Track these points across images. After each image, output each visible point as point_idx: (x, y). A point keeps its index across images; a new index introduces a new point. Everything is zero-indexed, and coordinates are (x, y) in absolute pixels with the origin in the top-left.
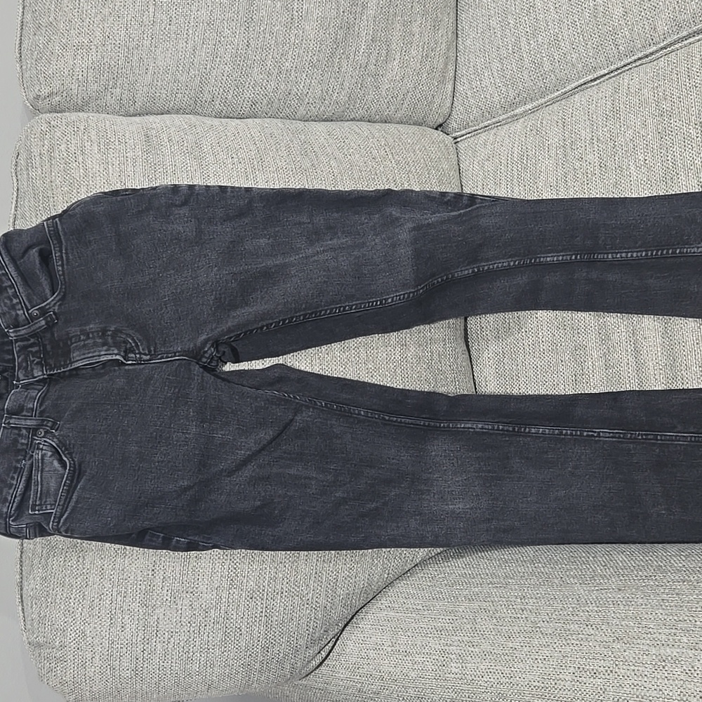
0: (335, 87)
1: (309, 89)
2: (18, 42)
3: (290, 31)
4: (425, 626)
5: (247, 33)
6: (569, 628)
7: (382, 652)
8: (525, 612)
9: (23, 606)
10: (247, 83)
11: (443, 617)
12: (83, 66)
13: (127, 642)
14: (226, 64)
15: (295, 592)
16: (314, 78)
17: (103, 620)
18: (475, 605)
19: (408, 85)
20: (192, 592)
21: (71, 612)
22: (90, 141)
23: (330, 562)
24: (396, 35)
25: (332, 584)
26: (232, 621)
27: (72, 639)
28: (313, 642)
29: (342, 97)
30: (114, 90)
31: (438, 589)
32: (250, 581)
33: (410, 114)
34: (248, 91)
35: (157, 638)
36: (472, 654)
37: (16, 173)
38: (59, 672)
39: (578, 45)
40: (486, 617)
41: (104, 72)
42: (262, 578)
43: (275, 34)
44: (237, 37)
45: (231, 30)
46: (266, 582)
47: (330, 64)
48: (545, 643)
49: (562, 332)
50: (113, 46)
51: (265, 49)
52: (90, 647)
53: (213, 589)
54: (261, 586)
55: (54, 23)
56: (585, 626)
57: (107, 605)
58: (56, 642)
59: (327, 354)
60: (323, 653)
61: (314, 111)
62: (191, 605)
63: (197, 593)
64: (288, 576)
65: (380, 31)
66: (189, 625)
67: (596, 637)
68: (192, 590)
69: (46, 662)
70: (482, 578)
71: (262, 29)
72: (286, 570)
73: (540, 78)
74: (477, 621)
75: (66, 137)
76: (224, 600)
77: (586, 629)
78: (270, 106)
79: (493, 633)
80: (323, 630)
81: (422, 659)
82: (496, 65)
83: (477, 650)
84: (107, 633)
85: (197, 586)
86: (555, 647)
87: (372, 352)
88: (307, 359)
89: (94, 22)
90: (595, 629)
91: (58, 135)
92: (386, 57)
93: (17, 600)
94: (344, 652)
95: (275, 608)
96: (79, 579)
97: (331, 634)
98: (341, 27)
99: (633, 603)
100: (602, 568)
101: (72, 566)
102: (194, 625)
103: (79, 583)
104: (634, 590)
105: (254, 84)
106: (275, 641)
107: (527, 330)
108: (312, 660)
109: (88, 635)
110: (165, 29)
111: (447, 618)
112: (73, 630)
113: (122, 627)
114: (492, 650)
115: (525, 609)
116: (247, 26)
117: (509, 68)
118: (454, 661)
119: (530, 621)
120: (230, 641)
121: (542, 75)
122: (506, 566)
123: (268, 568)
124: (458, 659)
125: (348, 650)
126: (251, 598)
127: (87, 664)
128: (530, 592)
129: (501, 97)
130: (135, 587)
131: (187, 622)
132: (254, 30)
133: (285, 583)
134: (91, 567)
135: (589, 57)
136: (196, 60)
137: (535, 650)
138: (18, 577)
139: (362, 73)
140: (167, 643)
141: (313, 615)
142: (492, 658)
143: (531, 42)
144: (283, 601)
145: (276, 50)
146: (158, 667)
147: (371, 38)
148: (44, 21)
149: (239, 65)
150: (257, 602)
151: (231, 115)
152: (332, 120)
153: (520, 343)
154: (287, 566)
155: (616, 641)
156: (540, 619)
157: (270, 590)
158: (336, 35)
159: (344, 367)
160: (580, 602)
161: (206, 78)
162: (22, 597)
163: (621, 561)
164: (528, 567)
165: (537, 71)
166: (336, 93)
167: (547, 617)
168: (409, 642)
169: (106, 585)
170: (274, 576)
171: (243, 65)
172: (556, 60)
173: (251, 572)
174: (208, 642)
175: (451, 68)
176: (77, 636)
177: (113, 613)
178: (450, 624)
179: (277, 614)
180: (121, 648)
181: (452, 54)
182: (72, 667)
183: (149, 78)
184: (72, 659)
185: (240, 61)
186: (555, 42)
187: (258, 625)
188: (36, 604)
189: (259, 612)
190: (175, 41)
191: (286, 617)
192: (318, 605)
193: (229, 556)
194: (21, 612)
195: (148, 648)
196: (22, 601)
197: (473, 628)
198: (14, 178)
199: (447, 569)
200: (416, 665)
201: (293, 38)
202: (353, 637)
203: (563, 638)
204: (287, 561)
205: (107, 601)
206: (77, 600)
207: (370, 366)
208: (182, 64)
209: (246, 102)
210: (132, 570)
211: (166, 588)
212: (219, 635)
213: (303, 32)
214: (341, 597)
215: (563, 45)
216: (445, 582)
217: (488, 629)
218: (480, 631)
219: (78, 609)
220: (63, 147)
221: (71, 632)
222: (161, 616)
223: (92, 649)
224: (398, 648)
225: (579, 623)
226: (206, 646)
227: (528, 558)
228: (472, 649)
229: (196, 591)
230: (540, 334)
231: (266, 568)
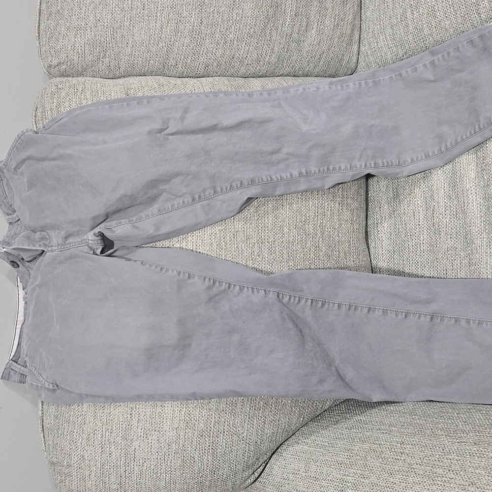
0: (268, 52)
1: (248, 54)
2: (37, 25)
3: (233, 11)
4: (330, 459)
5: (200, 14)
6: (435, 471)
7: (298, 476)
8: (403, 455)
9: (44, 433)
10: (202, 51)
11: (343, 453)
12: (81, 42)
13: (113, 465)
14: (185, 37)
15: (234, 432)
16: (251, 45)
17: (96, 449)
18: (366, 446)
19: (323, 47)
20: (158, 431)
21: (74, 442)
22: (86, 99)
23: (260, 410)
24: (314, 9)
25: (261, 426)
26: (188, 452)
27: (75, 461)
28: (248, 467)
29: (272, 59)
30: (104, 60)
31: (340, 431)
32: (200, 424)
33: (326, 69)
34: (202, 57)
35: (135, 462)
36: (363, 484)
37: (35, 122)
38: (67, 483)
39: (449, 14)
40: (374, 457)
41: (96, 46)
42: (209, 421)
43: (221, 14)
44: (193, 17)
45: (189, 12)
46: (212, 424)
47: (263, 34)
48: (417, 481)
49: (438, 236)
50: (103, 27)
51: (214, 25)
52: (87, 467)
53: (174, 429)
54: (209, 428)
55: (61, 11)
56: (448, 471)
57: (99, 438)
58: (64, 462)
59: (259, 256)
60: (256, 474)
61: (252, 70)
62: (158, 440)
63: (162, 431)
64: (229, 420)
65: (301, 7)
66: (157, 454)
67: (456, 481)
68: (159, 429)
69: (58, 475)
70: (373, 425)
71: (212, 10)
72: (227, 416)
73: (421, 40)
74: (368, 459)
75: (69, 97)
76: (182, 437)
77: (449, 474)
78: (219, 68)
79: (379, 469)
80: (255, 458)
81: (327, 484)
82: (389, 31)
83: (367, 481)
84: (99, 458)
85: (162, 426)
86: (425, 485)
87: (293, 253)
88: (243, 261)
89: (88, 9)
90: (455, 474)
91: (63, 95)
92: (306, 27)
93: (40, 429)
94: (271, 473)
95: (219, 443)
96: (79, 418)
97: (261, 461)
98: (271, 6)
99: (485, 456)
100: (463, 423)
101: (74, 409)
102: (161, 454)
103: (79, 421)
104: (486, 445)
105: (206, 51)
106: (220, 466)
107: (412, 234)
108: (248, 478)
109: (86, 459)
110: (140, 13)
111: (346, 454)
112: (76, 455)
113: (110, 454)
114: (378, 483)
115: (404, 452)
116: (201, 8)
117: (398, 32)
118: (350, 488)
119: (407, 463)
120: (187, 466)
121: (423, 38)
122: (391, 416)
123: (214, 414)
124: (353, 487)
125: (274, 472)
126: (202, 436)
127: (86, 479)
128: (408, 439)
129: (393, 55)
130: (118, 425)
131: (156, 452)
132: (206, 11)
133: (226, 425)
134: (87, 410)
135: (458, 23)
136: (163, 35)
137: (410, 486)
138: (40, 413)
139: (288, 40)
140: (141, 466)
141: (247, 448)
142: (378, 489)
143: (415, 13)
144: (225, 438)
145: (222, 26)
146: (136, 483)
147: (294, 13)
148: (54, 10)
149: (195, 37)
150: (206, 439)
151: (191, 75)
152: (266, 76)
153: (406, 244)
154: (227, 413)
155: (471, 485)
156: (414, 462)
157: (215, 430)
158: (268, 12)
159: (271, 265)
160: (445, 451)
161: (171, 49)
162: (43, 427)
163: (478, 419)
164: (407, 418)
165: (419, 35)
166: (268, 56)
167: (419, 461)
168: (318, 470)
169: (98, 424)
170: (218, 420)
171: (198, 38)
172: (433, 26)
173: (201, 417)
174: (171, 466)
175: (356, 33)
176: (79, 459)
177: (103, 443)
178: (348, 459)
179: (221, 448)
180: (109, 468)
181: (357, 22)
182: (76, 480)
183: (129, 50)
184: (76, 474)
185: (195, 35)
186: (433, 12)
187: (207, 455)
188: (51, 434)
189: (207, 446)
190: (147, 22)
191: (227, 450)
192: (251, 441)
193: (185, 405)
194: (43, 438)
195: (128, 469)
196: (43, 430)
197: (365, 464)
198: (34, 126)
199: (348, 415)
200: (322, 488)
201: (235, 16)
202: (278, 463)
203: (431, 479)
204: (228, 409)
205: (99, 435)
206: (78, 433)
207: (291, 264)
208: (153, 39)
209: (201, 65)
210: (116, 414)
211: (140, 428)
212: (179, 462)
213: (243, 11)
214: (268, 435)
215: (438, 14)
216: (346, 425)
217: (376, 466)
218: (370, 467)
219: (79, 440)
220: (67, 104)
221: (75, 456)
222: (137, 447)
223: (89, 469)
224: (310, 474)
225: (443, 468)
226: (170, 469)
227: (408, 410)
228: (364, 480)
229: (162, 430)
230: (422, 237)
231: (212, 415)
